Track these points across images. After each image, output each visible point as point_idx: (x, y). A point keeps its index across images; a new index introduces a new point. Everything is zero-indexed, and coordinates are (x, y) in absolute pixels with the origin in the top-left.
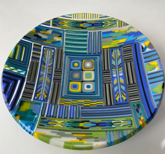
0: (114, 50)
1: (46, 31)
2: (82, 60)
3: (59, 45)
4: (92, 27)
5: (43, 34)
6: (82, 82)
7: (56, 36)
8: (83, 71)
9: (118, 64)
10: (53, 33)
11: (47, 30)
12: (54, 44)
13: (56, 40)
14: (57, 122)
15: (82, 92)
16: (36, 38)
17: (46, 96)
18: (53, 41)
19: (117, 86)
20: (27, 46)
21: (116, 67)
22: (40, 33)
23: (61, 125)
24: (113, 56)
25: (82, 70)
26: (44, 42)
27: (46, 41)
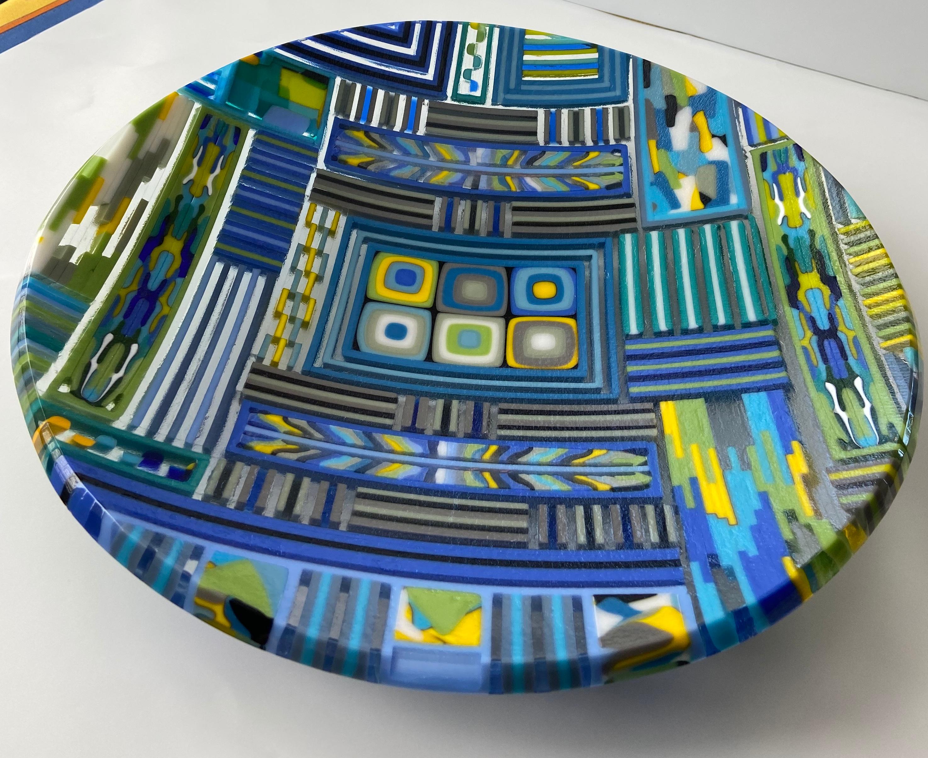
0: (641, 459)
1: (713, 136)
2: (574, 317)
3: (655, 206)
4: (809, 333)
5: (694, 128)
6: (434, 311)
7: (700, 182)
8: (502, 321)
9: (528, 473)
10: (713, 168)
11: (723, 139)
12: (652, 184)
13: (679, 186)
14: (212, 171)
15: (367, 300)
16: (660, 104)
17: (354, 161)
18: (669, 174)
19: (359, 442)
20: (606, 83)
21: (513, 460)
22: (694, 114)
23: (191, 181)
24: (596, 453)
25: (508, 316)
26: (653, 144)
27: (658, 148)
